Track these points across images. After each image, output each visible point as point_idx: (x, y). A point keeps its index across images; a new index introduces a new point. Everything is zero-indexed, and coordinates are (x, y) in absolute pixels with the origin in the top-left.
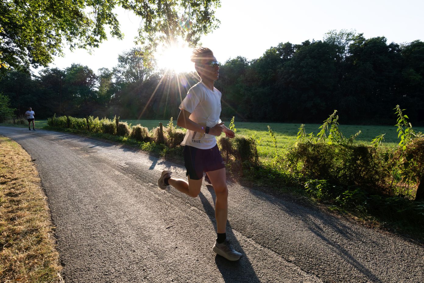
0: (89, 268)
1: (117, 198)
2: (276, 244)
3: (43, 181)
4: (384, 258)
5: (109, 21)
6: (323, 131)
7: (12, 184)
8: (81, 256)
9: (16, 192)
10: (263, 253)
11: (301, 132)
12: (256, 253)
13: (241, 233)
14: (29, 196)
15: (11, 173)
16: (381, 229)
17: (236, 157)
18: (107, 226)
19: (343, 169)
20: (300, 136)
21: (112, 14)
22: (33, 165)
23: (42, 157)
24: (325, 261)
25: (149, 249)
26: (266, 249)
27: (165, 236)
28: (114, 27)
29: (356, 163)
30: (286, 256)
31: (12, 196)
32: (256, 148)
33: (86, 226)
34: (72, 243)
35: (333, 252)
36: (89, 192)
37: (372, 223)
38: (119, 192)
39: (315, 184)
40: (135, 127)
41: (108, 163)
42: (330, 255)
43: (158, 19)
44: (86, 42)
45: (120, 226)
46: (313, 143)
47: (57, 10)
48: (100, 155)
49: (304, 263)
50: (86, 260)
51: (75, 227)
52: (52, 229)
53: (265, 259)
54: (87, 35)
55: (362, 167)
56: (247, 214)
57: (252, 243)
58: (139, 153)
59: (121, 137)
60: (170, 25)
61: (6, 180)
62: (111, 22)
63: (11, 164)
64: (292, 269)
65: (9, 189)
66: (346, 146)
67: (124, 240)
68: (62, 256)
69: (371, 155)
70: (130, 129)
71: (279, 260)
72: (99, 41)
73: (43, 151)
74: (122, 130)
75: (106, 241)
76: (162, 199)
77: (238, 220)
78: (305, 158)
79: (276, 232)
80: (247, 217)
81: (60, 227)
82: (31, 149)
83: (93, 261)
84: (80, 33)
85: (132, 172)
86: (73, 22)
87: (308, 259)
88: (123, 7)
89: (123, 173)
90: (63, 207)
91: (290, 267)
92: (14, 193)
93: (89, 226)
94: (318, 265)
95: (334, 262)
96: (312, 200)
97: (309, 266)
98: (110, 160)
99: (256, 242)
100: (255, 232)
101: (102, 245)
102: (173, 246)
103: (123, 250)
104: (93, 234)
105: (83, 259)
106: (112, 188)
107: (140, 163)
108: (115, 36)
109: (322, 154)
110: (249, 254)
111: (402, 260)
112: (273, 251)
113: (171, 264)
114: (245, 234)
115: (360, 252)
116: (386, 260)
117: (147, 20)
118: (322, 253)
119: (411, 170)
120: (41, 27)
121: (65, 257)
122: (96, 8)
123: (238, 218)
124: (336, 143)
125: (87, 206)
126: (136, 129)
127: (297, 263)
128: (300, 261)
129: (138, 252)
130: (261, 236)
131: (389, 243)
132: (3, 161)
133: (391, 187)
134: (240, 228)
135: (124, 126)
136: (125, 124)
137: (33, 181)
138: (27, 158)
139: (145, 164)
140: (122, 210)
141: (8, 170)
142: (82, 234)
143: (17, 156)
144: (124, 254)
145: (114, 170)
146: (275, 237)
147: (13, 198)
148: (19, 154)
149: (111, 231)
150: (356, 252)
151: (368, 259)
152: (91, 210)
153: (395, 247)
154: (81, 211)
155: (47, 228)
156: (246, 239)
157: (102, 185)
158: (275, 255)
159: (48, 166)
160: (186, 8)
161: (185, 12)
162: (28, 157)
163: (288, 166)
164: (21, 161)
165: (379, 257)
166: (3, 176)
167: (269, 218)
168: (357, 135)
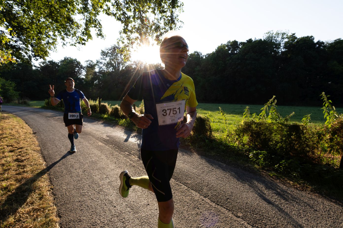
0: (80, 220)
1: (101, 164)
2: (227, 203)
3: (42, 150)
4: (314, 216)
5: (94, 25)
6: (264, 112)
7: (18, 152)
8: (73, 210)
9: (22, 159)
10: (217, 210)
11: (246, 113)
12: (211, 210)
13: (199, 193)
14: (32, 162)
15: (17, 143)
16: (311, 191)
17: (194, 132)
18: (93, 186)
19: (280, 142)
20: (245, 116)
21: (97, 20)
22: (34, 137)
23: (41, 131)
24: (267, 217)
25: (126, 205)
26: (219, 207)
27: (139, 195)
28: (99, 29)
29: (290, 137)
30: (235, 212)
31: (19, 162)
32: (210, 124)
33: (77, 186)
34: (66, 200)
35: (273, 210)
36: (79, 159)
37: (304, 187)
38: (102, 159)
39: (257, 154)
40: (114, 107)
41: (93, 136)
42: (271, 212)
43: (133, 23)
44: (76, 41)
45: (104, 186)
46: (256, 122)
47: (55, 17)
48: (87, 129)
49: (250, 218)
50: (78, 213)
51: (69, 187)
52: (51, 188)
53: (218, 215)
54: (77, 35)
55: (296, 141)
56: (204, 178)
57: (208, 201)
58: (117, 128)
59: (103, 115)
60: (143, 28)
61: (14, 149)
62: (96, 25)
63: (17, 136)
64: (240, 223)
65: (17, 156)
66: (282, 124)
67: (107, 198)
68: (59, 209)
69: (303, 132)
70: (109, 109)
71: (230, 216)
72: (86, 40)
73: (42, 125)
74: (104, 110)
75: (93, 199)
76: (136, 165)
77: (196, 182)
78: (249, 134)
79: (227, 193)
80: (204, 181)
81: (57, 187)
82: (32, 124)
83: (83, 214)
84: (72, 34)
85: (112, 143)
86: (67, 26)
87: (253, 215)
88: (106, 14)
89: (105, 144)
90: (59, 171)
91: (239, 221)
92: (20, 159)
93: (79, 186)
94: (261, 220)
95: (274, 218)
96: (255, 168)
97: (254, 221)
98: (94, 133)
99: (211, 201)
100: (210, 193)
101: (89, 201)
102: (146, 203)
103: (106, 206)
104: (83, 193)
105: (75, 212)
106: (96, 156)
107: (118, 136)
108: (99, 36)
109: (264, 130)
110: (206, 210)
111: (329, 217)
112: (224, 208)
113: (144, 218)
114: (202, 194)
115: (295, 210)
116: (316, 217)
117: (125, 25)
118: (264, 211)
119: (336, 144)
120: (41, 30)
121: (61, 210)
122: (84, 16)
123: (196, 181)
124: (274, 121)
125: (77, 170)
126: (114, 109)
127: (244, 219)
128: (246, 217)
129: (118, 207)
130: (215, 196)
131: (318, 203)
132: (10, 133)
133: (319, 157)
134: (198, 189)
135: (105, 106)
136: (106, 104)
137: (35, 150)
138: (29, 132)
139: (122, 137)
140: (104, 173)
141: (15, 141)
142: (74, 192)
143: (22, 130)
144: (107, 209)
145: (97, 141)
146: (226, 197)
147: (20, 163)
148: (23, 128)
149: (96, 190)
150: (292, 210)
151: (302, 216)
152: (80, 173)
153: (323, 207)
154: (72, 174)
155: (47, 187)
156: (203, 199)
157: (89, 153)
158: (227, 212)
159: (46, 138)
160: (155, 14)
161: (155, 18)
162: (30, 130)
163: (235, 139)
164: (25, 134)
165: (310, 215)
166: (12, 146)
167: (221, 181)
168: (291, 115)
